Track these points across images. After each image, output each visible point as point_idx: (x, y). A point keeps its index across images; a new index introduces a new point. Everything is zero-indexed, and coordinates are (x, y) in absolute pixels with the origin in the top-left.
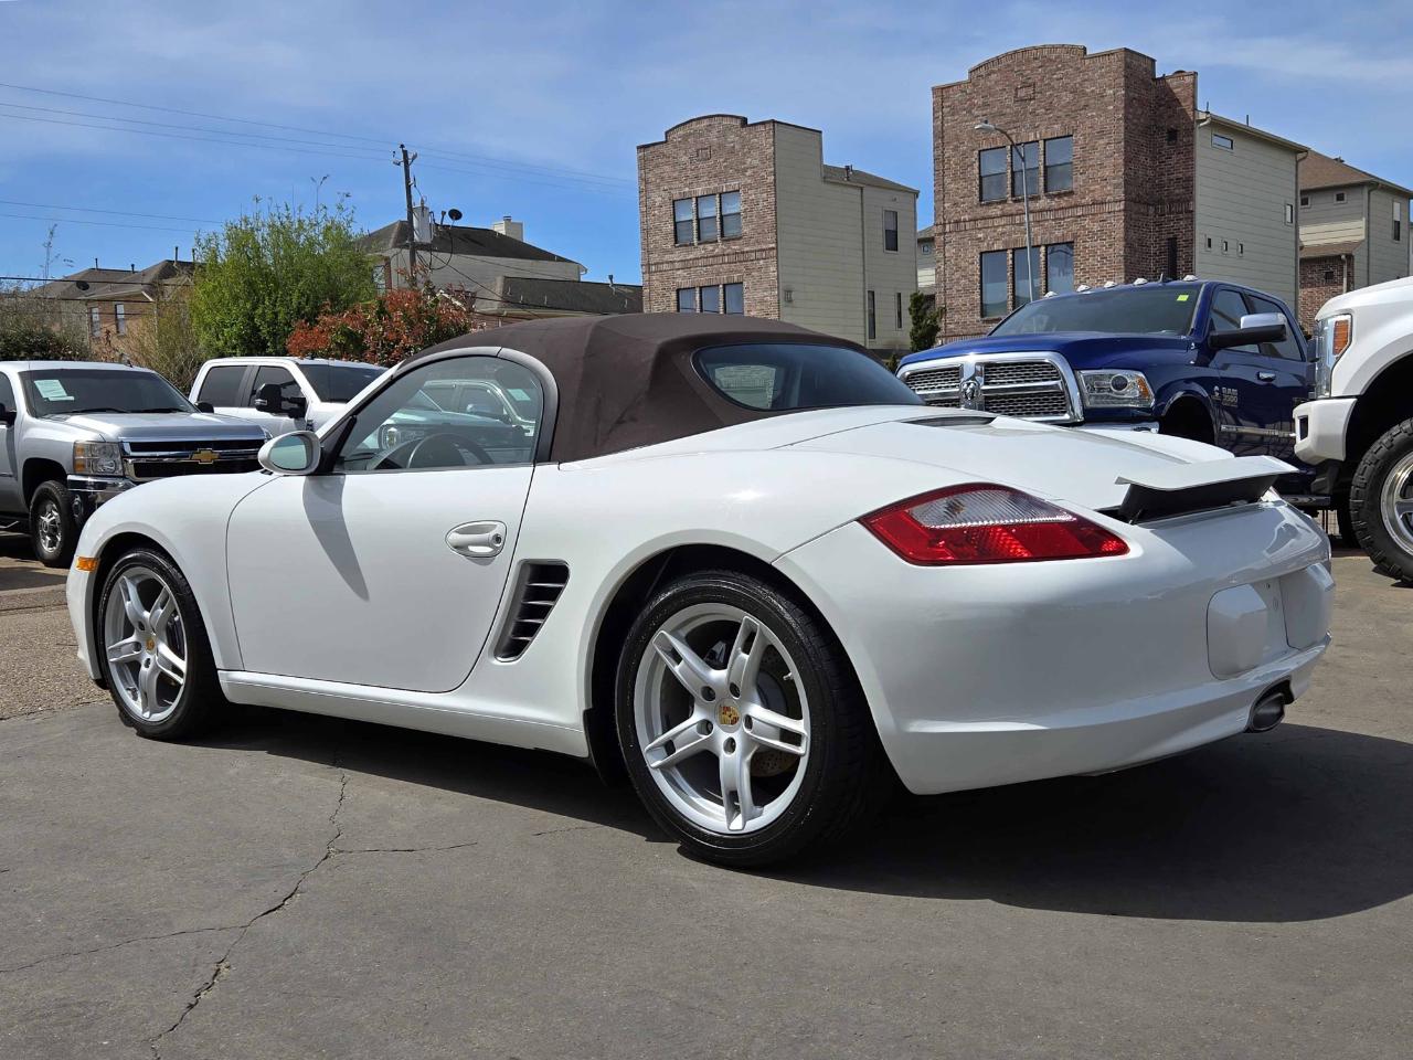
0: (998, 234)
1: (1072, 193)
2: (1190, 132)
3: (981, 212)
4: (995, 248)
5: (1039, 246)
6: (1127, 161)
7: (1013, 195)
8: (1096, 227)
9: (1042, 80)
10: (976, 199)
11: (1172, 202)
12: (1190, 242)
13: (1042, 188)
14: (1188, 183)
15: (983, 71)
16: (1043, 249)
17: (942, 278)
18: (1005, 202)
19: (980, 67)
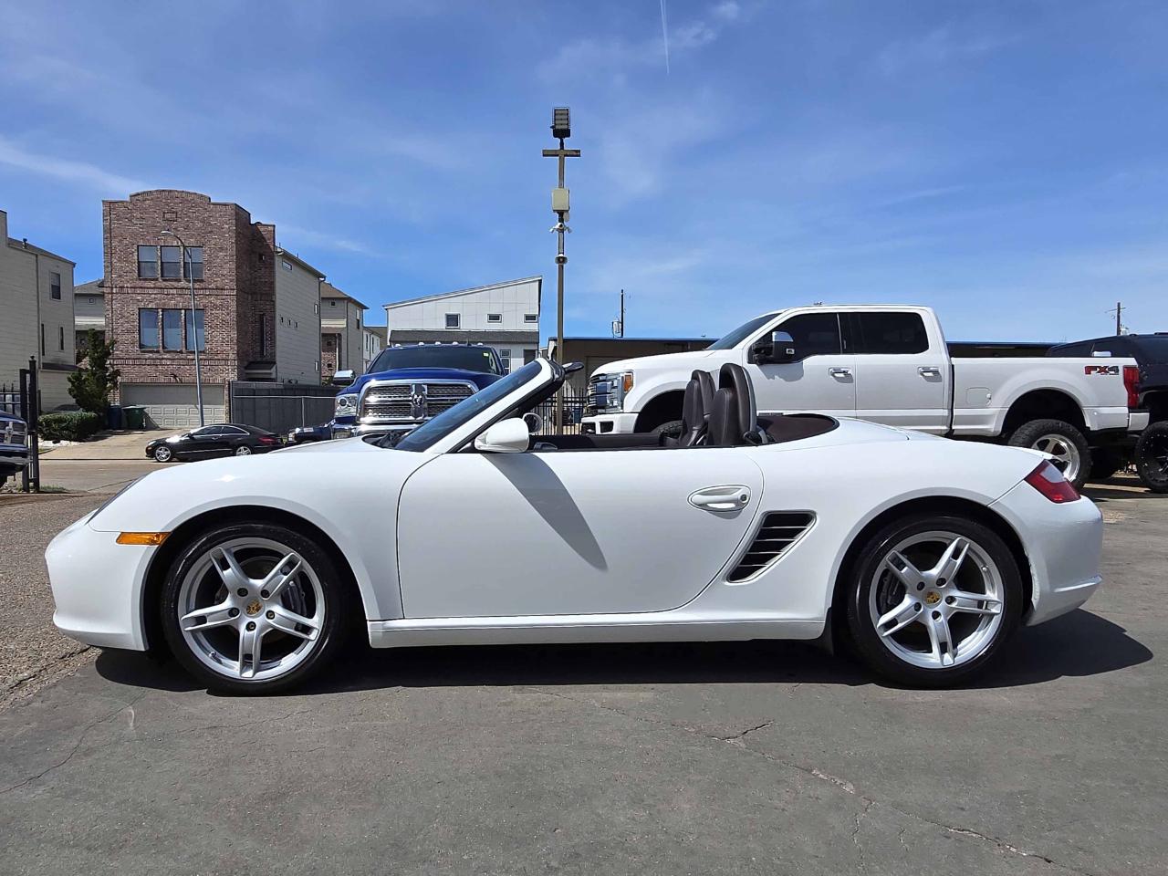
0: (153, 299)
1: (202, 281)
2: (272, 258)
3: (139, 283)
4: (150, 307)
5: (181, 309)
6: (237, 268)
7: (162, 276)
8: (218, 302)
9: (182, 211)
10: (136, 275)
11: (262, 294)
12: (273, 318)
13: (182, 275)
14: (272, 285)
15: (140, 197)
16: (183, 311)
17: (110, 322)
18: (157, 279)
19: (138, 194)
